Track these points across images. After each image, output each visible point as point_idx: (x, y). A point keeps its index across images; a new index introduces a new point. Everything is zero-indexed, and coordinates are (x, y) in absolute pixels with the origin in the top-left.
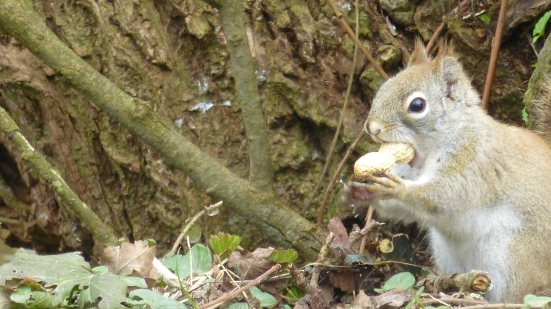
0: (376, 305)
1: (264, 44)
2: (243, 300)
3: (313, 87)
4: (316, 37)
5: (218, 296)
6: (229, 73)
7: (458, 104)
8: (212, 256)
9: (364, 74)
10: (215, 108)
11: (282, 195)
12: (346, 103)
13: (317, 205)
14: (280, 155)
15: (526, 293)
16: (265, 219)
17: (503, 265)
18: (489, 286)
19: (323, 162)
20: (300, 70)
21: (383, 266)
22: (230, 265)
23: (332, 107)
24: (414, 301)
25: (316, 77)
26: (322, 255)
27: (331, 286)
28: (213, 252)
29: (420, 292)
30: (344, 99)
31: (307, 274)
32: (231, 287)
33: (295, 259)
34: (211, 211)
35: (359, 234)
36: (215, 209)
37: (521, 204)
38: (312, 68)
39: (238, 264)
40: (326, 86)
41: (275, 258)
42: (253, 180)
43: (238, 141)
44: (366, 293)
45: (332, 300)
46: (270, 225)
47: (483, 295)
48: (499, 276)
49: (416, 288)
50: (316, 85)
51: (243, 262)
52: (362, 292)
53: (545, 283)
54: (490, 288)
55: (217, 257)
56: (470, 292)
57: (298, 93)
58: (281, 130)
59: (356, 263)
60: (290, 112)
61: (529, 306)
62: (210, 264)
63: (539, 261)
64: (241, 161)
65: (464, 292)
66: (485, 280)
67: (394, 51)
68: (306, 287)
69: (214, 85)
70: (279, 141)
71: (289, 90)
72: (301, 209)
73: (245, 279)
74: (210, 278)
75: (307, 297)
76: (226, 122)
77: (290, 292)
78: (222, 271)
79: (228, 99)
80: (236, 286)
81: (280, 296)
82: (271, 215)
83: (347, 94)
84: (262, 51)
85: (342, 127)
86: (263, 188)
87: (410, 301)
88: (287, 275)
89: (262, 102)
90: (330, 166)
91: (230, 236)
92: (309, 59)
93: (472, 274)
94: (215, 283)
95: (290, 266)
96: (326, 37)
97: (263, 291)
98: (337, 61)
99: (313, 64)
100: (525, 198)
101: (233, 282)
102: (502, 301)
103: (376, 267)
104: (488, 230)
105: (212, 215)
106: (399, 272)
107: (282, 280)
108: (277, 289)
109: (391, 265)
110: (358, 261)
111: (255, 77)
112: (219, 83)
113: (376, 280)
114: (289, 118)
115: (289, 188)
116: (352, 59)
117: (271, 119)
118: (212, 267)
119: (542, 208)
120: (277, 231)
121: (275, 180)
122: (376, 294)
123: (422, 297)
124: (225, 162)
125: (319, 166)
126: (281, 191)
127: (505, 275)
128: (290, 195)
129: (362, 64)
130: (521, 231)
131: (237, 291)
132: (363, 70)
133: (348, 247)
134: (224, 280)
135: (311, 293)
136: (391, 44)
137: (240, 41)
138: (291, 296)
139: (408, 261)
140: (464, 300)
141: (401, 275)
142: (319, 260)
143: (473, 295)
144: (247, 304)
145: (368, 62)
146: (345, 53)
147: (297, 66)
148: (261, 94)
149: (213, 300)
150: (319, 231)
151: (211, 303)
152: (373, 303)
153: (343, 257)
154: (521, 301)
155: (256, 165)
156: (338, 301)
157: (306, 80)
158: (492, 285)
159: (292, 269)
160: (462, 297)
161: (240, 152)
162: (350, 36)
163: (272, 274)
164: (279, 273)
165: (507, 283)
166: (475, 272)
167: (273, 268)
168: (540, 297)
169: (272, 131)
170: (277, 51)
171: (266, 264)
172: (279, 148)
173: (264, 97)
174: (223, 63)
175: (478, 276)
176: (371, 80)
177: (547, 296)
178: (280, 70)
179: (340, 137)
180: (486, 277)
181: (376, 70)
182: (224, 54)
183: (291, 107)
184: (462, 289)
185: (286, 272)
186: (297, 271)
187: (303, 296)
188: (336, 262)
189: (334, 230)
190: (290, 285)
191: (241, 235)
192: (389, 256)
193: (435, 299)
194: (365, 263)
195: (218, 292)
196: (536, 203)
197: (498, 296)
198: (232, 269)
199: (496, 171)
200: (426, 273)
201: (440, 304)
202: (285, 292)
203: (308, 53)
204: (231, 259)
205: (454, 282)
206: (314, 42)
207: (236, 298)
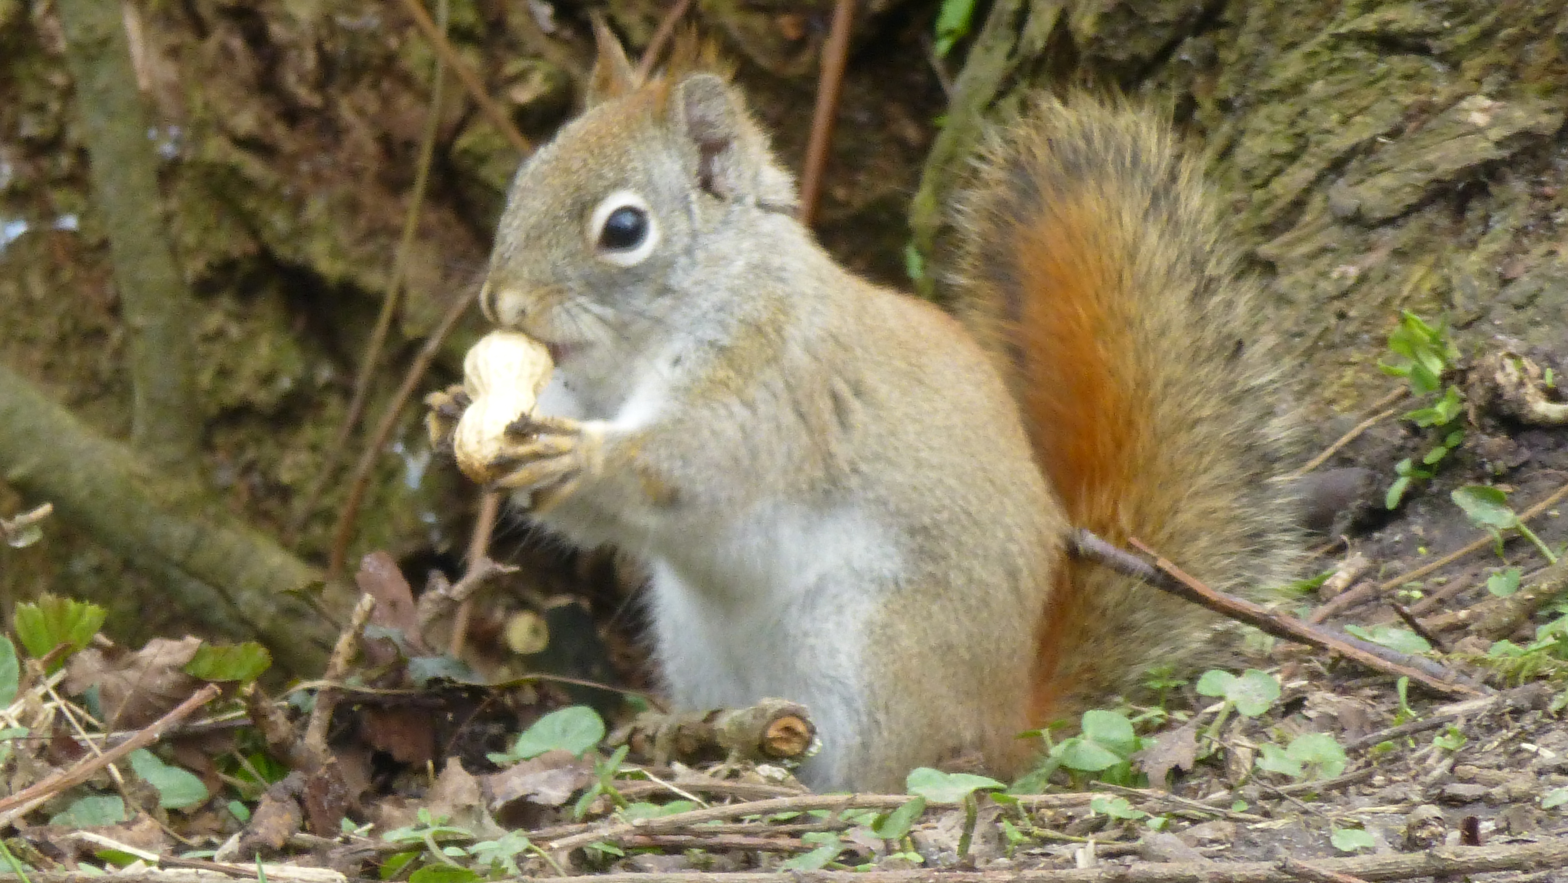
0: (493, 799)
1: (174, 53)
2: (111, 789)
3: (317, 177)
4: (324, 32)
5: (38, 776)
6: (74, 134)
7: (736, 208)
8: (22, 664)
9: (464, 142)
10: (31, 238)
11: (226, 490)
12: (411, 223)
13: (327, 517)
14: (224, 373)
15: (915, 762)
16: (177, 556)
17: (852, 682)
18: (808, 743)
19: (347, 394)
20: (279, 130)
21: (513, 688)
22: (74, 689)
23: (371, 234)
24: (598, 787)
25: (325, 149)
26: (339, 662)
27: (365, 746)
28: (23, 653)
29: (616, 763)
30: (405, 212)
31: (295, 714)
32: (75, 750)
33: (262, 670)
34: (18, 533)
35: (447, 598)
36: (27, 528)
37: (905, 506)
38: (312, 123)
39: (97, 684)
40: (355, 174)
41: (204, 668)
42: (144, 446)
43: (99, 334)
44: (467, 765)
45: (365, 786)
46: (194, 574)
47: (793, 771)
48: (840, 713)
49: (605, 751)
50: (327, 173)
51: (111, 679)
52: (454, 765)
53: (968, 735)
54: (813, 750)
55: (36, 665)
56: (758, 762)
57: (273, 194)
58: (226, 301)
59: (437, 681)
60: (251, 247)
61: (923, 800)
62: (13, 687)
63: (955, 674)
64: (106, 389)
65: (739, 760)
66: (800, 727)
67: (548, 77)
68: (293, 752)
69: (28, 170)
70: (220, 334)
71: (249, 185)
72: (281, 529)
73: (117, 728)
74: (15, 724)
75: (295, 780)
76: (67, 275)
77: (246, 764)
78: (49, 706)
79: (71, 209)
80: (89, 749)
81: (217, 778)
82: (194, 547)
83: (415, 198)
84: (168, 71)
85: (402, 294)
86: (172, 468)
87: (589, 786)
88: (237, 715)
89: (168, 218)
90: (366, 404)
91: (71, 605)
92: (305, 96)
93: (764, 711)
94: (29, 739)
95: (249, 689)
96: (352, 35)
97: (168, 761)
98: (386, 101)
99: (313, 111)
100: (915, 488)
101: (82, 736)
102: (849, 785)
103: (495, 692)
104: (810, 578)
105: (21, 544)
106: (559, 705)
107: (224, 732)
108: (209, 756)
109: (538, 686)
110: (442, 674)
111: (147, 147)
112: (45, 163)
113: (494, 729)
114: (247, 267)
115: (248, 469)
116: (425, 97)
117: (195, 267)
118: (21, 694)
119: (963, 517)
120: (210, 593)
121: (207, 445)
122: (493, 768)
123: (621, 776)
124: (63, 391)
125: (334, 406)
126: (225, 476)
127: (857, 712)
128: (252, 489)
129: (457, 112)
130: (903, 584)
131: (94, 763)
132: (460, 128)
133: (413, 635)
134: (56, 731)
135: (307, 767)
136: (538, 56)
137: (104, 43)
138: (248, 777)
139: (586, 675)
140: (741, 784)
141: (565, 714)
142: (331, 673)
143: (765, 769)
144: (119, 800)
145: (473, 109)
146: (406, 81)
147: (269, 115)
148: (164, 194)
149: (24, 787)
150: (332, 591)
151: (16, 797)
152: (483, 794)
153: (400, 666)
154: (902, 788)
155: (151, 401)
156: (384, 790)
157: (295, 157)
158: (818, 742)
159: (252, 700)
160: (734, 775)
161: (105, 364)
162: (422, 33)
163: (196, 713)
164: (214, 712)
165: (861, 733)
166: (771, 703)
167: (198, 697)
168: (953, 776)
169: (199, 305)
170: (211, 73)
171: (177, 686)
172: (219, 352)
173: (174, 204)
174: (55, 106)
175: (781, 714)
176: (482, 159)
177: (971, 772)
178: (222, 128)
179: (395, 322)
180: (803, 719)
181: (498, 130)
182: (58, 79)
183: (255, 233)
184: (734, 753)
185: (235, 707)
186: (266, 703)
187: (283, 775)
188: (381, 678)
189: (376, 588)
190: (248, 745)
191: (104, 602)
192: (532, 661)
193: (657, 780)
194: (462, 681)
195: (39, 764)
196: (947, 502)
197: (837, 770)
198: (80, 700)
199: (835, 397)
200: (635, 709)
201: (672, 797)
202: (233, 767)
203: (302, 78)
204: (76, 670)
205: (712, 732)
206: (319, 46)
207: (89, 784)
